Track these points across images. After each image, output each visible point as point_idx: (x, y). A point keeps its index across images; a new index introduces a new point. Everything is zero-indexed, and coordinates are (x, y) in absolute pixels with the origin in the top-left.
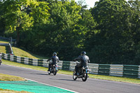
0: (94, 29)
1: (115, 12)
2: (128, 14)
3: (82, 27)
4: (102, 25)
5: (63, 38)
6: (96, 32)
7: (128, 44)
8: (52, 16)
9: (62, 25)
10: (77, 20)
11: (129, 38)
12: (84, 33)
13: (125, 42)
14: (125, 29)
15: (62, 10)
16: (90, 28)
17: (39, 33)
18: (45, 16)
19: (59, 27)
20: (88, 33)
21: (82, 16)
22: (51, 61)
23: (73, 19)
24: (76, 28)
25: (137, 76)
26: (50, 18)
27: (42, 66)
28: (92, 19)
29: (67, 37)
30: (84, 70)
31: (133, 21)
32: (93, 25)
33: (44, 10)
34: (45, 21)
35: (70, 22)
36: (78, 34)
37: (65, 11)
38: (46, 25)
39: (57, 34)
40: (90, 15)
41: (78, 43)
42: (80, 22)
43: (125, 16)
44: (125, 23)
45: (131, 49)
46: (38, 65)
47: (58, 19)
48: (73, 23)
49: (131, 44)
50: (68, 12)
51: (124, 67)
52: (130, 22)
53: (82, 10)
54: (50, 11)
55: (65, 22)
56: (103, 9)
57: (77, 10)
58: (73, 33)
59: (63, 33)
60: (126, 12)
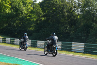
0: (42, 17)
1: (56, 5)
2: (65, 6)
3: (33, 16)
4: (47, 14)
5: (20, 23)
6: (43, 19)
7: (65, 27)
8: (12, 8)
9: (19, 14)
10: (30, 11)
11: (66, 23)
12: (35, 19)
13: (63, 26)
14: (63, 17)
15: (19, 3)
16: (39, 16)
17: (3, 20)
18: (7, 7)
19: (17, 15)
20: (37, 20)
21: (33, 8)
22: (22, 40)
23: (27, 10)
24: (29, 16)
25: (71, 50)
26: (11, 9)
27: (5, 43)
28: (40, 10)
29: (22, 22)
30: (55, 48)
31: (68, 11)
32: (41, 14)
33: (6, 3)
34: (7, 11)
35: (25, 12)
36: (30, 21)
37: (21, 4)
38: (8, 14)
39: (16, 21)
40: (39, 7)
41: (31, 27)
42: (32, 12)
43: (63, 8)
44: (63, 13)
45: (67, 31)
46: (3, 42)
47: (16, 10)
48: (27, 12)
49: (67, 27)
50: (23, 5)
51: (62, 43)
52: (67, 12)
53: (33, 4)
54: (11, 4)
55: (21, 12)
56: (48, 3)
57: (30, 3)
58: (27, 20)
59: (20, 19)
60: (64, 5)
